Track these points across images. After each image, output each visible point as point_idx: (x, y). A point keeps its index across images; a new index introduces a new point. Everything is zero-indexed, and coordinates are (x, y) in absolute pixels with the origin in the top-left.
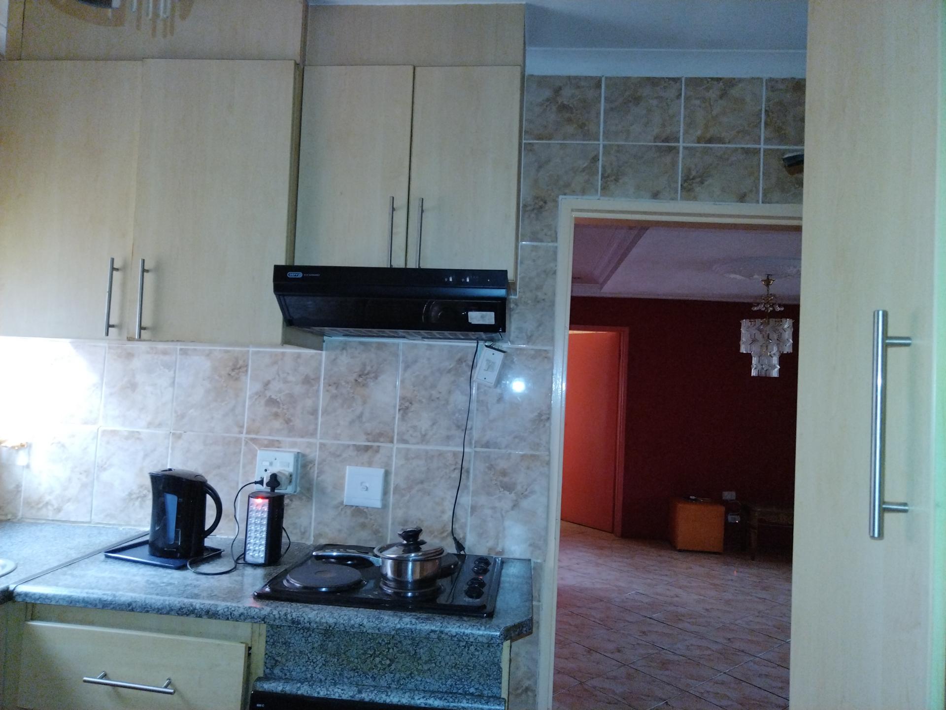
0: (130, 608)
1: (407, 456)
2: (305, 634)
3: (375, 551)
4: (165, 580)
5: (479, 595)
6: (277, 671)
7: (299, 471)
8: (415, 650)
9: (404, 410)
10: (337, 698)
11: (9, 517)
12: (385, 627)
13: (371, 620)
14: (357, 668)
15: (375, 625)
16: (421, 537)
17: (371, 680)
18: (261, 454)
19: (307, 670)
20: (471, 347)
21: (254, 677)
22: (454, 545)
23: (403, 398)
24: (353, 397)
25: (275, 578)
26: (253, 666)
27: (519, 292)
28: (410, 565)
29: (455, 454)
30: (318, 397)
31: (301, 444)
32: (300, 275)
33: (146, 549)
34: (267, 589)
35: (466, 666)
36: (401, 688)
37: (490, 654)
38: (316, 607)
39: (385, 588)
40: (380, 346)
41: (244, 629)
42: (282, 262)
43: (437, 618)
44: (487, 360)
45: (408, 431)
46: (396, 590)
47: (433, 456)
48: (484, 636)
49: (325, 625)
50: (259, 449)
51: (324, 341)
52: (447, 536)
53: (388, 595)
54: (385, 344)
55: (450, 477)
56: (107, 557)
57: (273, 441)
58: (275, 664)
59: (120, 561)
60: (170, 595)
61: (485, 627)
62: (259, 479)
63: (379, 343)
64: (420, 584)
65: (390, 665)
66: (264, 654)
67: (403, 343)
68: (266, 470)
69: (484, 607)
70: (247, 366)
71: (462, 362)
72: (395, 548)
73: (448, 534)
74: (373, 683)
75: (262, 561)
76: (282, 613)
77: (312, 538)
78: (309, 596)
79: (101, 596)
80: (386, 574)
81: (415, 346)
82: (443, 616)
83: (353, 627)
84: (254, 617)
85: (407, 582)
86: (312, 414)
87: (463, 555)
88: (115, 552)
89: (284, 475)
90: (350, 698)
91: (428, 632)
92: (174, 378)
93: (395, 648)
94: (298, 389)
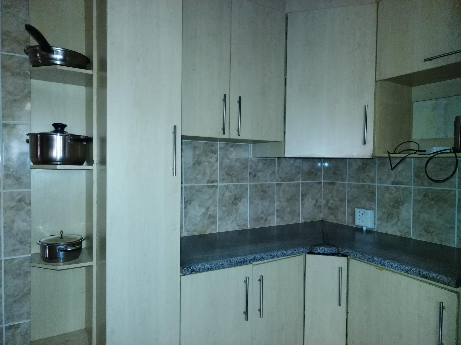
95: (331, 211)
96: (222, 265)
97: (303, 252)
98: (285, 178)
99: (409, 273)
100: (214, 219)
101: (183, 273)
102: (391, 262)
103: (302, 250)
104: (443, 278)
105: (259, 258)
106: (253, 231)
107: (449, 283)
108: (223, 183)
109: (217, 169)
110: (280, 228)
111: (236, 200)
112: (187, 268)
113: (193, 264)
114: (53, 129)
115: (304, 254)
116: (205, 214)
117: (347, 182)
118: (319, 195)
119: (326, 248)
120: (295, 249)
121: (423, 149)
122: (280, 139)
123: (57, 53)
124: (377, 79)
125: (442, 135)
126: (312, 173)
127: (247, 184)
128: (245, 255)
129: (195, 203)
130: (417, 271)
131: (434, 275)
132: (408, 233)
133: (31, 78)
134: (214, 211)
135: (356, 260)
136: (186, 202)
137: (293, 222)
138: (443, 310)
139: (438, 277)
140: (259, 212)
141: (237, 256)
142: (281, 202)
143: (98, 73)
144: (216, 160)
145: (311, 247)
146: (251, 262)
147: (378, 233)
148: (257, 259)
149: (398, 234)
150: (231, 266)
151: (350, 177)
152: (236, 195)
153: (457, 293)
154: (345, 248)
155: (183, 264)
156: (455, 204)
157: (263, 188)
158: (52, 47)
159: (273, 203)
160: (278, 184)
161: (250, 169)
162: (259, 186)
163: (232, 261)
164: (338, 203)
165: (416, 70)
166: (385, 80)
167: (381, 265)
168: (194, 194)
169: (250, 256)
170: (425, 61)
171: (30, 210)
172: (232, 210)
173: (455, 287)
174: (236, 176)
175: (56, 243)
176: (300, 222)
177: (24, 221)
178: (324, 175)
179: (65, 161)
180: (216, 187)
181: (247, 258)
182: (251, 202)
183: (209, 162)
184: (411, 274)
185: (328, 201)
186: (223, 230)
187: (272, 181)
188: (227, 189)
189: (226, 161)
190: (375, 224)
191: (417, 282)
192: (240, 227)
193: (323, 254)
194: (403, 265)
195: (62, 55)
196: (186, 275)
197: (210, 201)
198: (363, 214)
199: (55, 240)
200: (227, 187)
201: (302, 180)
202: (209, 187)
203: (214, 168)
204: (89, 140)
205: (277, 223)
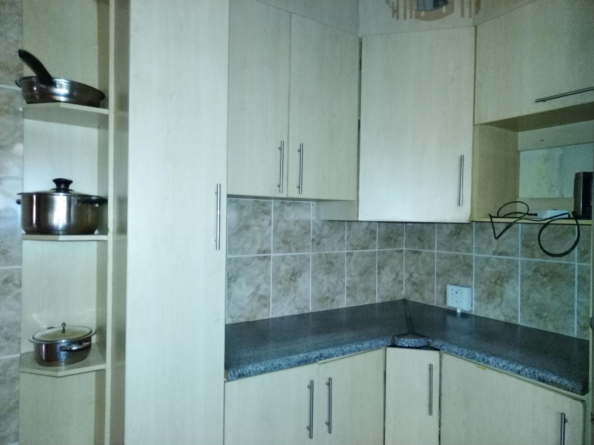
95: (415, 288)
96: (280, 365)
97: (383, 345)
98: (358, 246)
99: (520, 375)
100: (266, 300)
101: (228, 378)
102: (497, 360)
103: (382, 342)
104: (565, 382)
105: (327, 355)
106: (317, 316)
107: (573, 389)
108: (278, 253)
109: (270, 235)
110: (352, 311)
111: (295, 275)
112: (234, 372)
113: (241, 366)
114: (54, 186)
115: (384, 348)
116: (254, 294)
117: (435, 251)
118: (399, 266)
119: (413, 340)
120: (373, 341)
121: (534, 212)
122: (353, 197)
123: (61, 86)
124: (476, 123)
125: (557, 194)
126: (391, 238)
127: (310, 254)
128: (309, 351)
129: (242, 281)
130: (532, 372)
131: (554, 378)
132: (516, 318)
133: (23, 117)
134: (266, 290)
135: (452, 355)
136: (230, 279)
137: (367, 303)
138: (566, 424)
139: (558, 381)
140: (324, 290)
141: (298, 353)
142: (351, 276)
143: (115, 113)
144: (268, 223)
145: (394, 338)
146: (317, 360)
147: (476, 317)
148: (325, 356)
149: (502, 318)
150: (290, 366)
151: (440, 244)
152: (294, 269)
153: (583, 401)
154: (437, 340)
155: (228, 366)
156: (574, 282)
157: (329, 259)
158: (53, 78)
159: (342, 278)
160: (348, 254)
161: (313, 234)
162: (324, 256)
163: (293, 360)
164: (425, 278)
165: (525, 112)
166: (486, 124)
167: (483, 363)
168: (240, 268)
169: (316, 352)
170: (536, 102)
171: (19, 294)
172: (290, 289)
173: (580, 395)
174: (294, 243)
175: (57, 339)
176: (377, 302)
177: (11, 309)
178: (406, 241)
179: (70, 230)
180: (269, 258)
181: (311, 355)
182: (314, 278)
183: (260, 226)
184: (524, 376)
185: (411, 275)
186: (278, 315)
187: (340, 249)
188: (283, 260)
189: (283, 225)
190: (472, 305)
191: (531, 386)
192: (300, 311)
193: (409, 347)
194: (513, 363)
195: (67, 89)
196: (232, 380)
197: (262, 277)
198: (456, 293)
199: (54, 335)
200: (283, 259)
201: (379, 248)
202: (260, 258)
203: (267, 234)
204: (103, 201)
205: (346, 305)
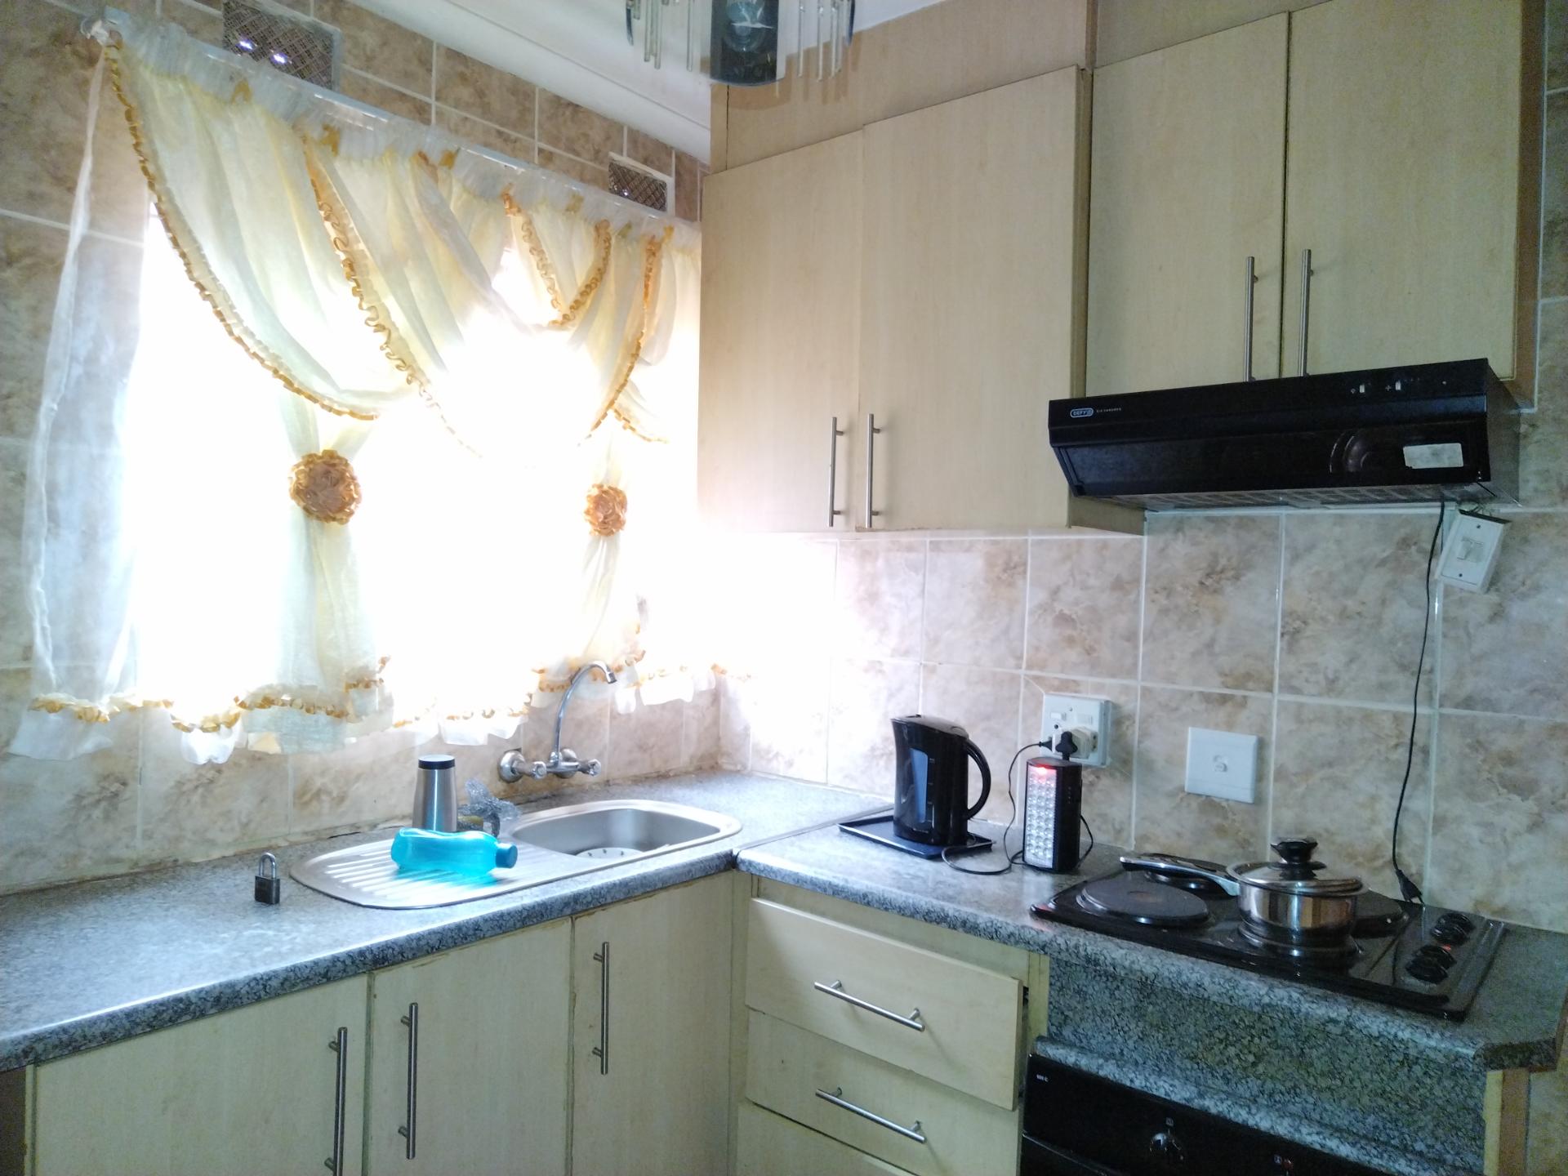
0: (866, 901)
1: (1299, 716)
2: (1109, 984)
3: (1230, 871)
4: (912, 871)
5: (1437, 977)
6: (1067, 1032)
7: (1109, 731)
8: (1302, 1049)
9: (1292, 636)
10: (1163, 1096)
11: (739, 767)
12: (1241, 997)
13: (1216, 980)
14: (1196, 1057)
15: (1224, 991)
16: (1315, 858)
17: (1221, 1081)
18: (1048, 700)
19: (1114, 1041)
20: (1431, 516)
21: (1034, 1035)
22: (1398, 886)
23: (1288, 614)
24: (1197, 611)
25: (1065, 892)
26: (1032, 1016)
27: (1540, 399)
28: (1295, 902)
29: (1397, 718)
30: (1136, 611)
31: (1112, 688)
32: (1090, 412)
33: (890, 827)
34: (1051, 906)
35: (1406, 1100)
36: (1275, 1105)
37: (1457, 1089)
38: (1125, 943)
39: (1248, 935)
40: (1242, 523)
41: (1018, 958)
42: (1064, 394)
43: (1340, 999)
44: (1466, 539)
45: (1300, 672)
46: (1266, 941)
47: (1351, 719)
48: (1440, 1051)
49: (1139, 974)
50: (1047, 693)
51: (1145, 519)
52: (1383, 867)
53: (1255, 948)
54: (1252, 519)
55: (1387, 759)
56: (843, 830)
57: (1067, 681)
58: (1065, 1021)
59: (858, 839)
60: (915, 892)
61: (1442, 1035)
62: (1044, 739)
63: (1241, 518)
64: (1313, 936)
65: (1254, 1064)
66: (1047, 1003)
67: (1288, 516)
68: (1057, 727)
69: (1445, 999)
70: (1025, 564)
71: (1409, 546)
72: (1266, 870)
73: (1385, 863)
74: (1225, 1088)
75: (1049, 864)
76: (1072, 944)
77: (1133, 842)
78: (1117, 925)
79: (831, 880)
80: (1250, 912)
81: (1312, 518)
82: (1355, 999)
83: (1185, 985)
84: (1029, 943)
85: (1293, 931)
86: (1128, 640)
87: (1417, 904)
88: (854, 826)
89: (1085, 735)
90: (1184, 1102)
91: (1322, 1021)
92: (924, 584)
93: (1263, 1037)
94: (1105, 600)
